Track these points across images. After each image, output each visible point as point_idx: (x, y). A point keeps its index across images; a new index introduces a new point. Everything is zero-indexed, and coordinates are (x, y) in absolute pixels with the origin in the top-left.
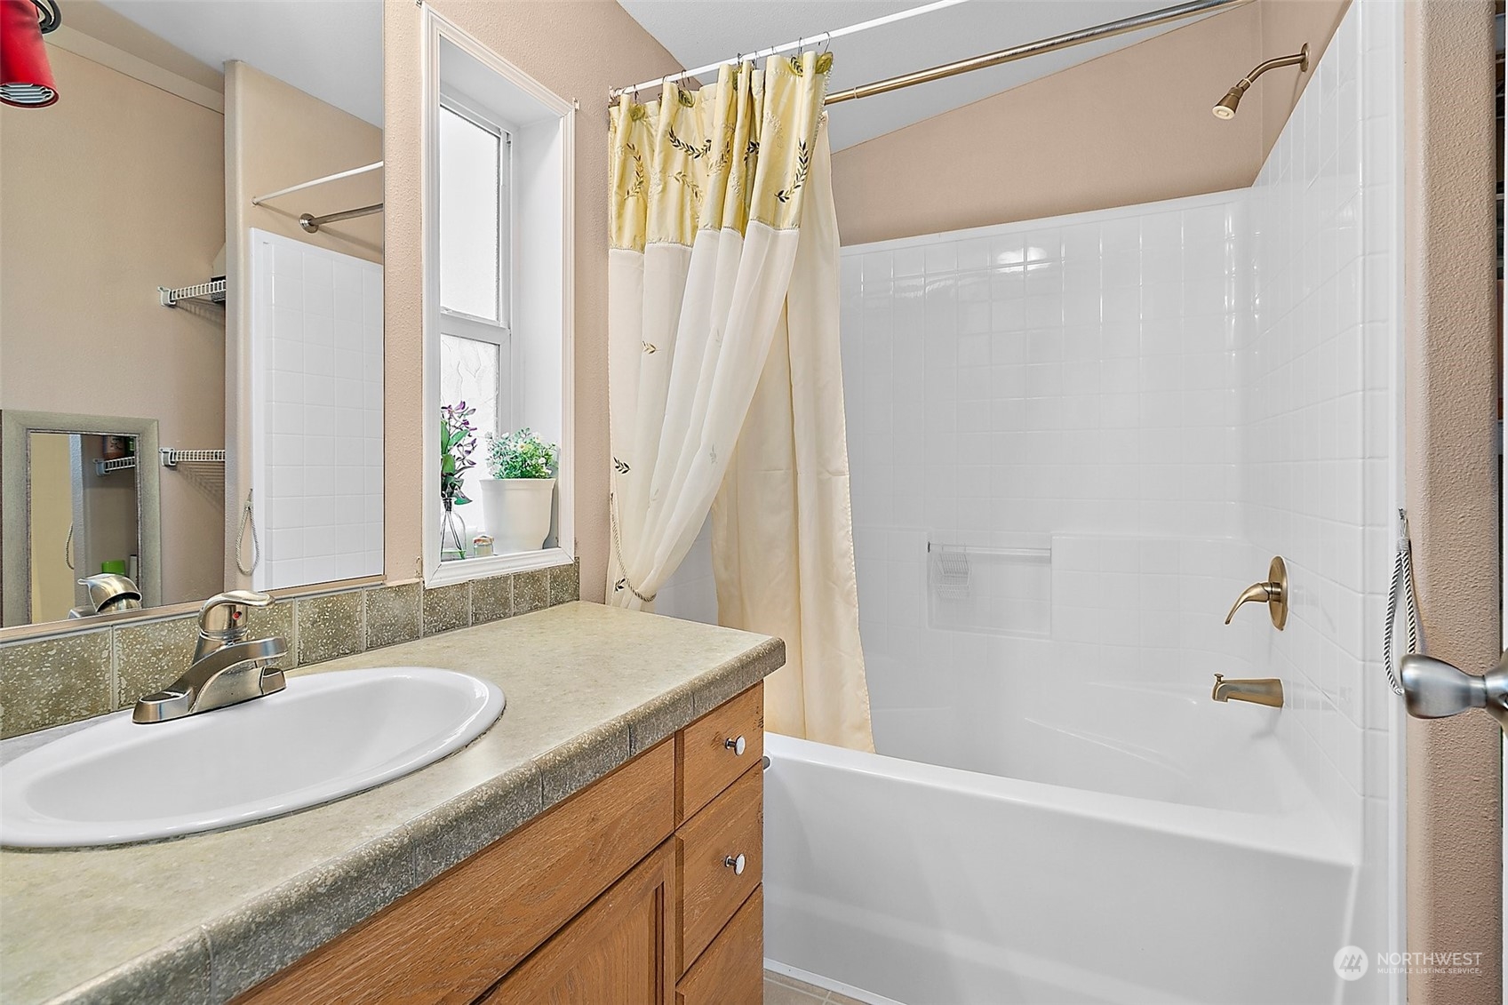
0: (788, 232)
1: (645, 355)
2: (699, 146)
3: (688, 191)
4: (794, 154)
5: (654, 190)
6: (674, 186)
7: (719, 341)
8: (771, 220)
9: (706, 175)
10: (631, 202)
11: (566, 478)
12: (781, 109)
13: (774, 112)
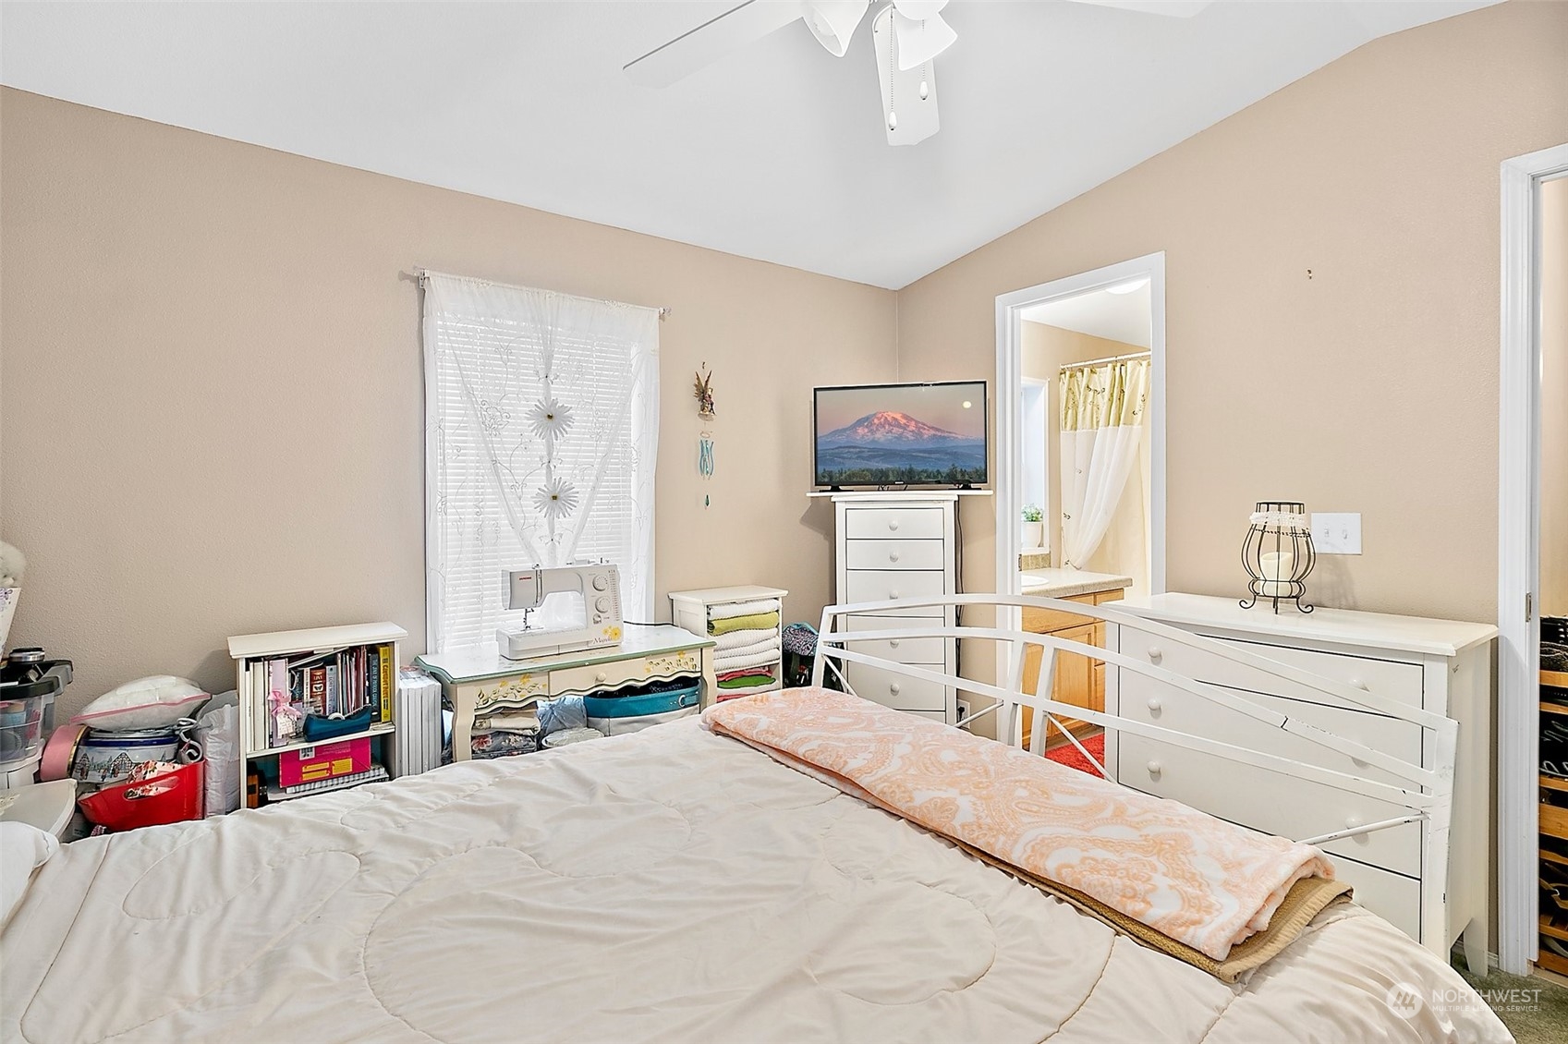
0: (1136, 427)
1: (1077, 473)
2: (1099, 390)
3: (1095, 408)
4: (1140, 398)
5: (1081, 410)
6: (1089, 407)
7: (1108, 468)
8: (1129, 423)
9: (1103, 401)
10: (1070, 411)
11: (1046, 521)
12: (1133, 382)
13: (1131, 382)
